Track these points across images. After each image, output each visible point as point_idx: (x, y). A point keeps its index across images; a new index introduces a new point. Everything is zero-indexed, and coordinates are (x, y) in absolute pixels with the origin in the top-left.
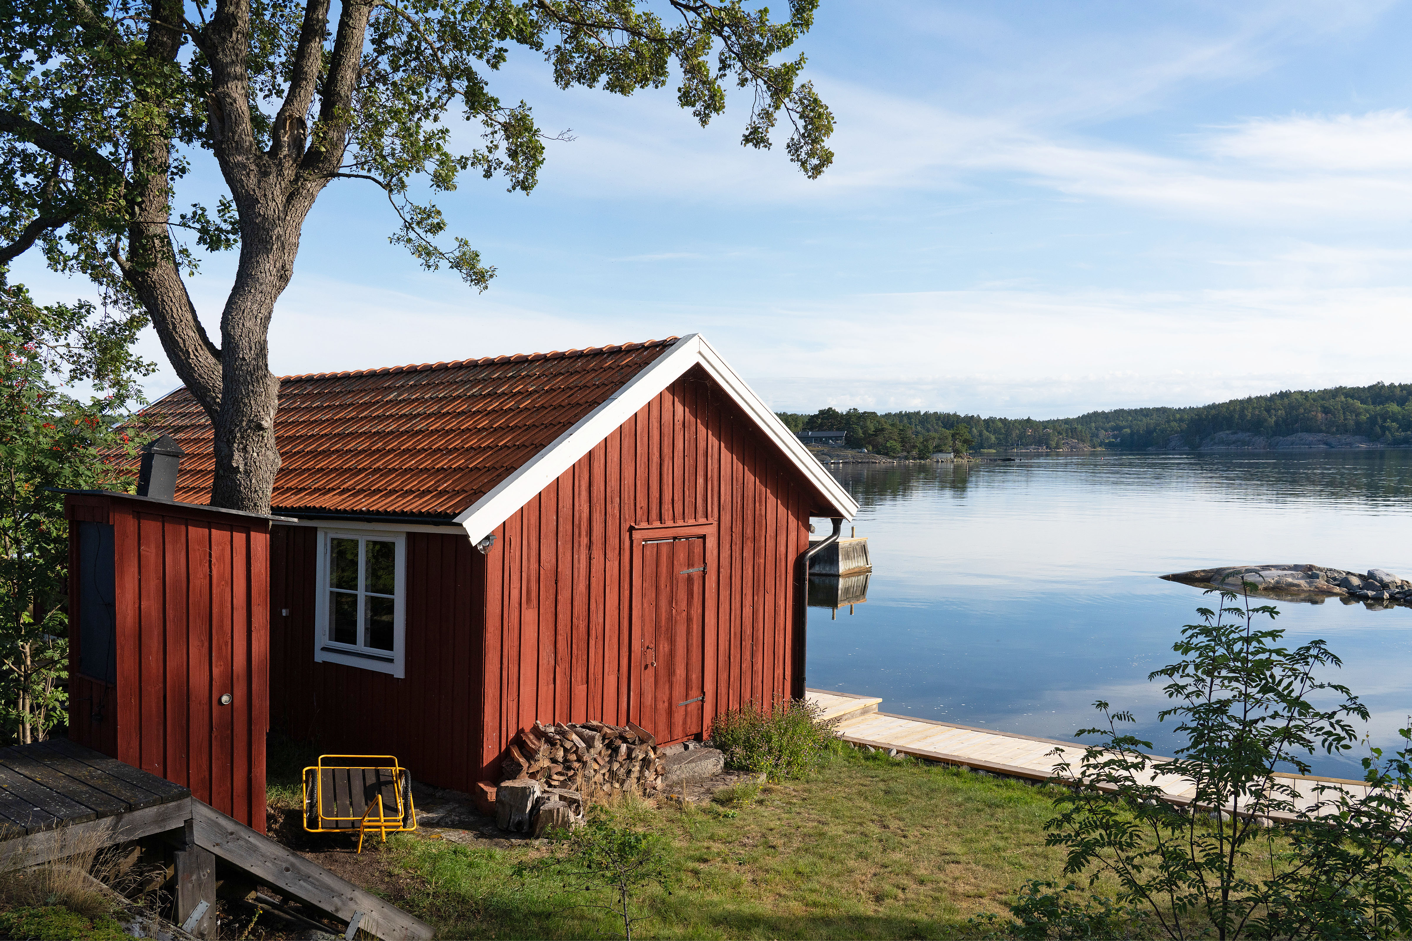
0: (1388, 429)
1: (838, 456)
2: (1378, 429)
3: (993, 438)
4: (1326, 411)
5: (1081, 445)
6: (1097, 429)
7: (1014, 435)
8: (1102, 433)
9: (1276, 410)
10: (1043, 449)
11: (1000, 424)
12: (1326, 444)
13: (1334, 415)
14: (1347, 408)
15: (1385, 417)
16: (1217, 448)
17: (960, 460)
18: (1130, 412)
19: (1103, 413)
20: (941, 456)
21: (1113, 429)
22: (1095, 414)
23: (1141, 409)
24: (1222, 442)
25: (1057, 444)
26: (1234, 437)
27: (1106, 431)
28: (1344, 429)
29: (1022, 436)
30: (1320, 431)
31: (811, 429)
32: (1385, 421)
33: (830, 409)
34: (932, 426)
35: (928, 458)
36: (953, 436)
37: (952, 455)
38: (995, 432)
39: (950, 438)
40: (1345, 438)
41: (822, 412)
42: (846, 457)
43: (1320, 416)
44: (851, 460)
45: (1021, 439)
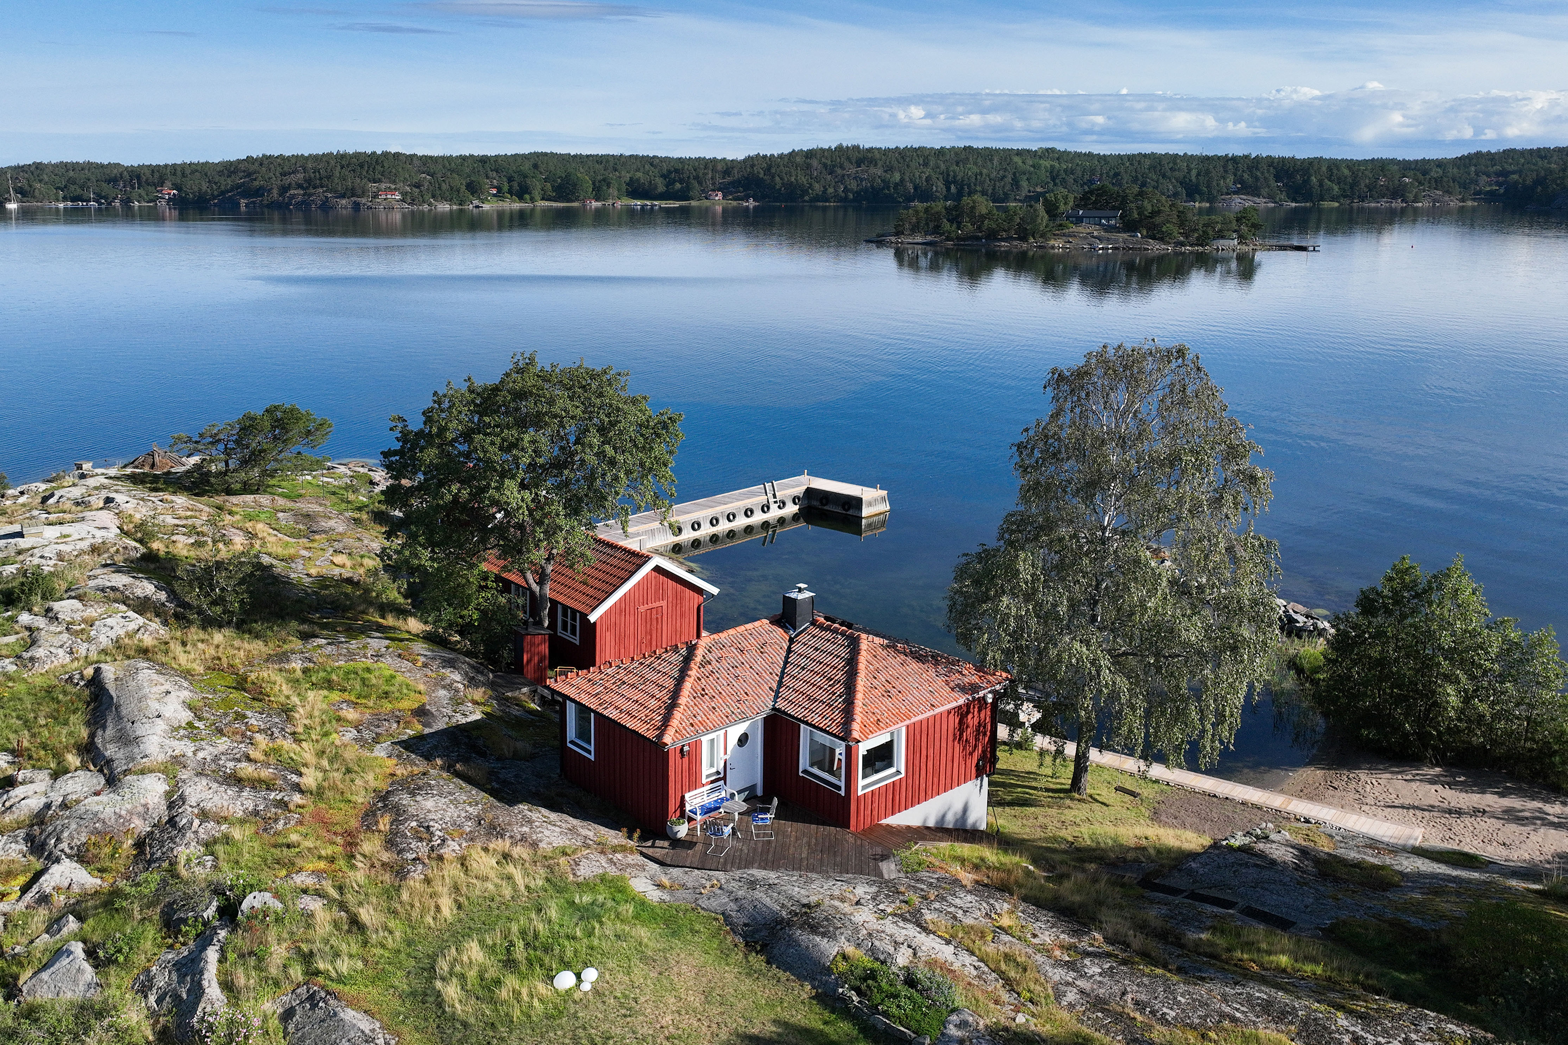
1: (1108, 239)
3: (1336, 189)
5: (1447, 198)
6: (1477, 174)
8: (1483, 180)
10: (1398, 204)
11: (1346, 172)
17: (1244, 247)
18: (1523, 153)
19: (1489, 153)
20: (1221, 243)
21: (1498, 174)
22: (1479, 154)
23: (1539, 149)
25: (1416, 196)
27: (1488, 176)
34: (1263, 173)
35: (1207, 245)
37: (1235, 242)
39: (1235, 222)
42: (1116, 241)
44: (1122, 245)
45: (1370, 190)
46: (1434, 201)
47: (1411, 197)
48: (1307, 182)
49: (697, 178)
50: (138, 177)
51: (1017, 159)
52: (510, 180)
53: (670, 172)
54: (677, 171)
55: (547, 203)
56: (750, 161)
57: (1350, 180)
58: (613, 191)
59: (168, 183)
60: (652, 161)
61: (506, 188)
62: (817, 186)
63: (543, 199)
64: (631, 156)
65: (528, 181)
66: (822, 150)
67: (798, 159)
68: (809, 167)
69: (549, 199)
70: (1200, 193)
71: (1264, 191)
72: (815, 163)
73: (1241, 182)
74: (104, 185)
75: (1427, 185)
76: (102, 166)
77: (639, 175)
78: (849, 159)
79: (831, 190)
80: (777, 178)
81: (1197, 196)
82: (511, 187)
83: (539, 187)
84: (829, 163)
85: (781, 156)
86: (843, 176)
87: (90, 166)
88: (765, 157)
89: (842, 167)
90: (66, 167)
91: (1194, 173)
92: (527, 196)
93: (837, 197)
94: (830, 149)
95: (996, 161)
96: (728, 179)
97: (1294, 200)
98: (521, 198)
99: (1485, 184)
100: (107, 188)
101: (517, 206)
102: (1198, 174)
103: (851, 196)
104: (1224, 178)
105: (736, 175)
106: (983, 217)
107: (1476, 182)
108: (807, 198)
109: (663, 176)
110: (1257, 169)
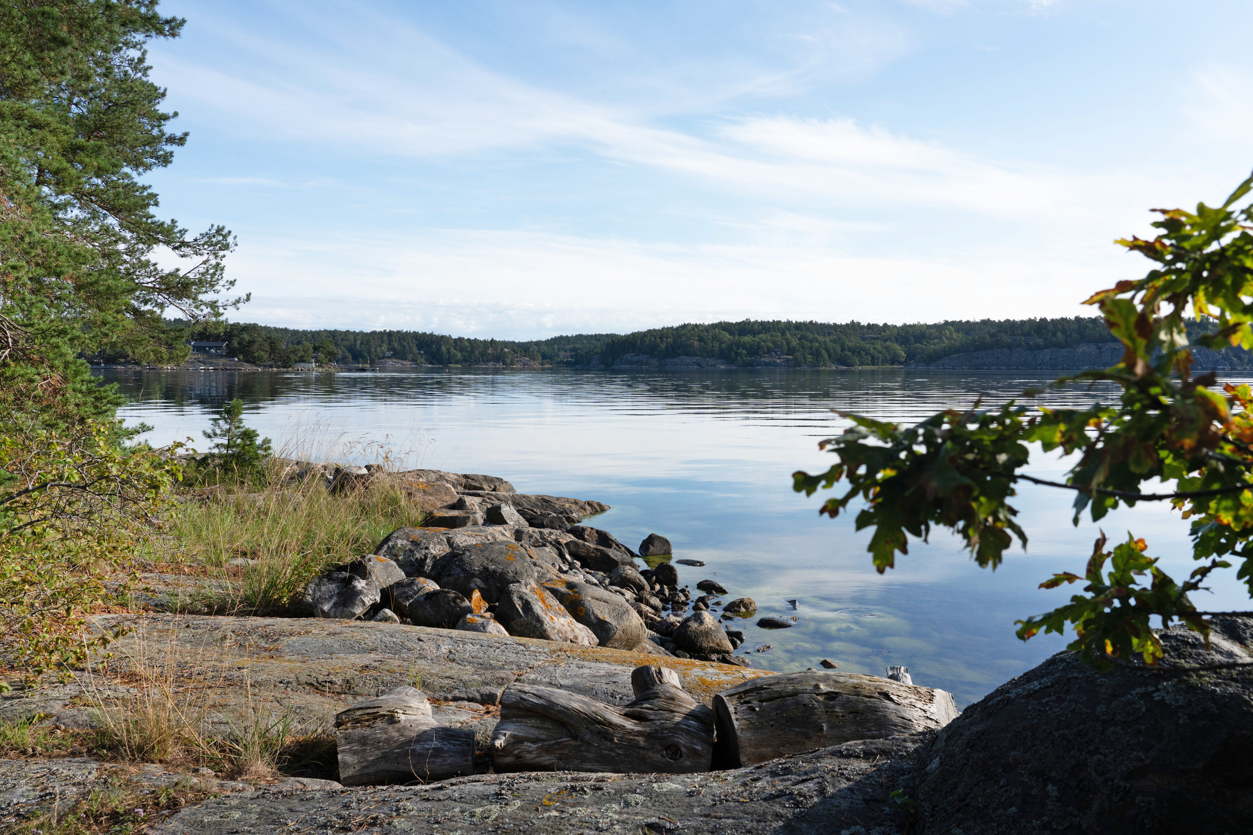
0: (740, 355)
1: (211, 363)
2: (733, 354)
3: (459, 355)
4: (701, 340)
5: (532, 363)
6: (559, 350)
7: (477, 353)
8: (562, 354)
9: (667, 338)
10: (500, 365)
11: (467, 344)
12: (699, 365)
13: (706, 343)
14: (715, 338)
15: (738, 345)
16: (623, 367)
17: (320, 369)
18: (587, 337)
19: (567, 337)
20: (302, 366)
21: (571, 350)
22: (561, 338)
24: (628, 362)
25: (512, 361)
26: (636, 359)
27: (566, 352)
28: (711, 354)
29: (483, 354)
30: (696, 355)
32: (738, 349)
35: (290, 366)
36: (315, 348)
37: (314, 365)
38: (461, 350)
39: (312, 350)
40: (712, 361)
43: (696, 343)
45: (482, 357)
46: (524, 364)
47: (508, 361)
48: (439, 349)
57: (469, 349)
70: (364, 358)
71: (410, 356)
73: (393, 349)
75: (519, 353)
81: (360, 359)
91: (359, 342)
97: (431, 363)
99: (563, 356)
102: (362, 343)
104: (381, 346)
107: (558, 356)
110: (404, 340)
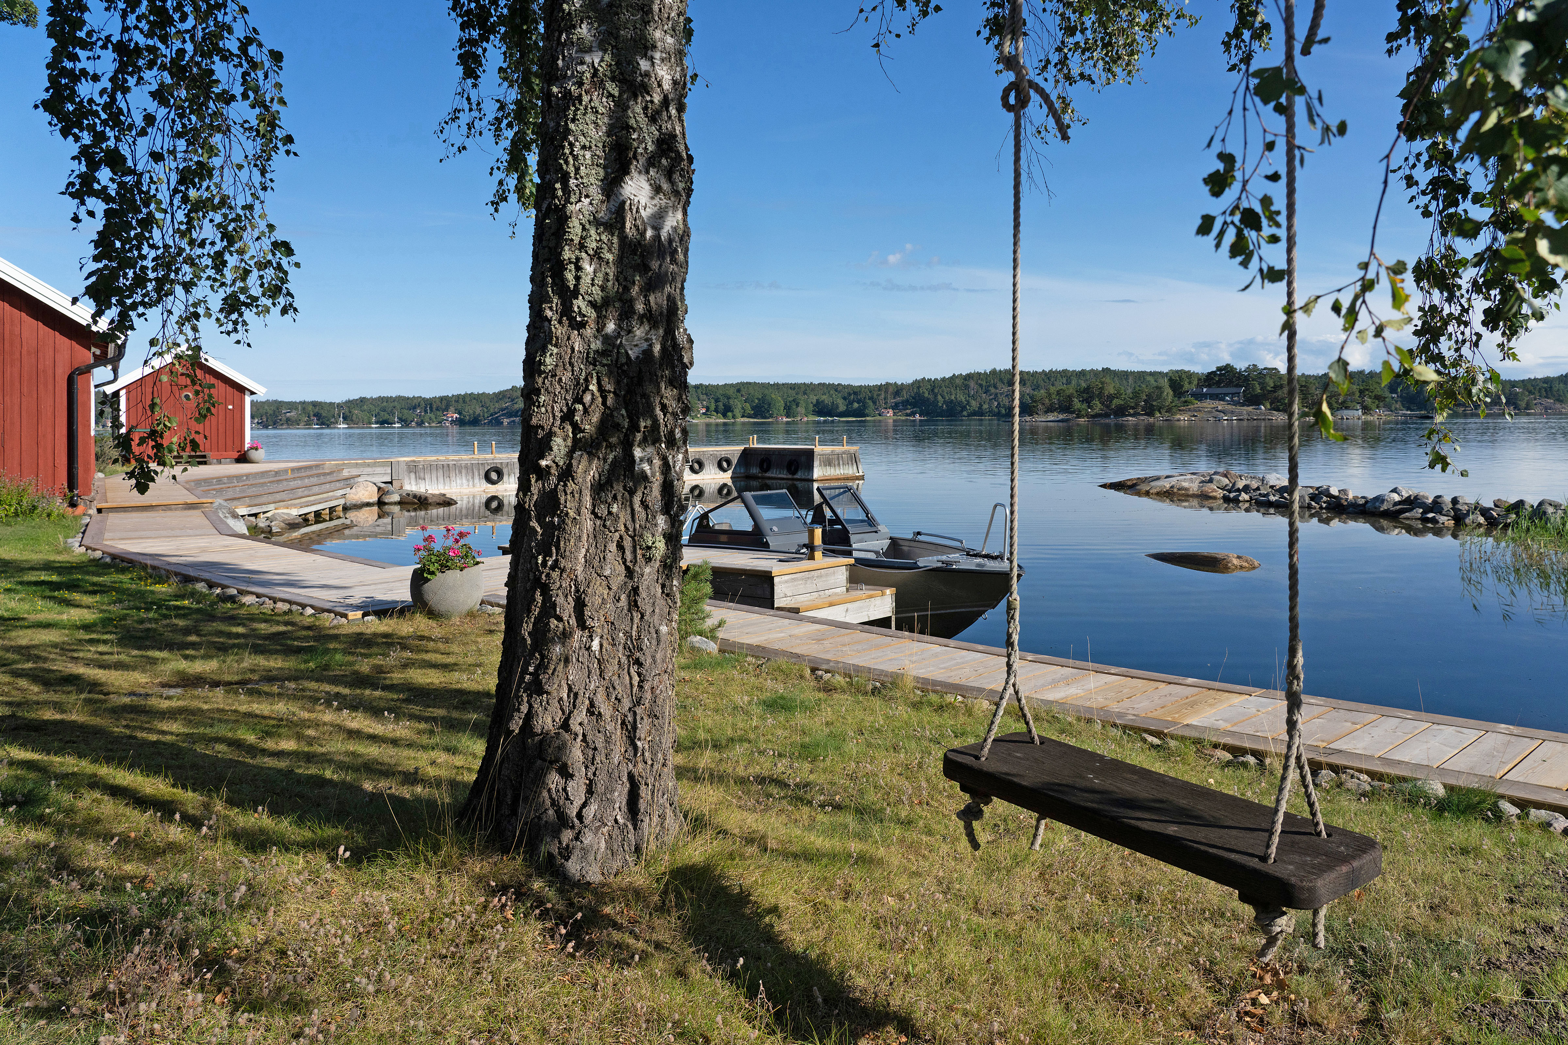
1: (1232, 413)
17: (1369, 417)
31: (1209, 386)
33: (1228, 365)
36: (1361, 392)
37: (1360, 412)
39: (1358, 394)
41: (1219, 369)
42: (1241, 414)
44: (1246, 417)
46: (1546, 408)
47: (1523, 404)
49: (871, 398)
50: (431, 405)
51: (1149, 378)
52: (717, 401)
53: (850, 394)
54: (855, 393)
55: (746, 420)
56: (918, 384)
58: (801, 410)
59: (452, 409)
60: (836, 388)
61: (713, 407)
62: (973, 403)
63: (743, 416)
64: (819, 384)
65: (731, 402)
66: (979, 374)
67: (957, 381)
68: (967, 387)
69: (749, 417)
72: (972, 384)
74: (406, 411)
75: (1537, 394)
76: (408, 398)
77: (824, 397)
78: (1001, 380)
79: (985, 406)
80: (939, 397)
82: (717, 406)
83: (740, 406)
84: (984, 383)
85: (944, 379)
86: (996, 394)
87: (399, 398)
88: (929, 380)
89: (996, 387)
90: (381, 399)
92: (730, 414)
93: (991, 412)
94: (985, 373)
95: (1130, 380)
96: (898, 399)
98: (725, 416)
100: (407, 414)
101: (722, 420)
103: (1003, 411)
105: (905, 395)
106: (1111, 397)
108: (965, 413)
109: (844, 398)
